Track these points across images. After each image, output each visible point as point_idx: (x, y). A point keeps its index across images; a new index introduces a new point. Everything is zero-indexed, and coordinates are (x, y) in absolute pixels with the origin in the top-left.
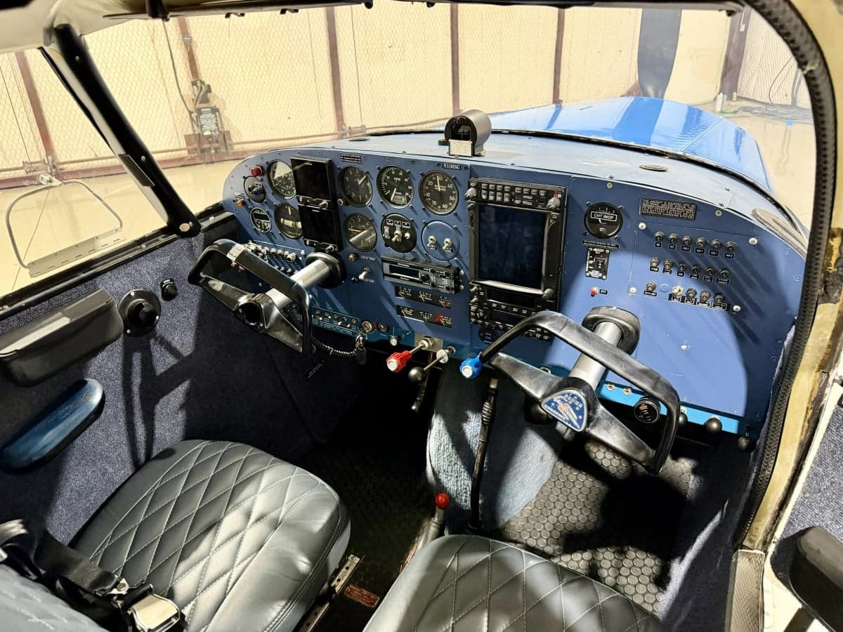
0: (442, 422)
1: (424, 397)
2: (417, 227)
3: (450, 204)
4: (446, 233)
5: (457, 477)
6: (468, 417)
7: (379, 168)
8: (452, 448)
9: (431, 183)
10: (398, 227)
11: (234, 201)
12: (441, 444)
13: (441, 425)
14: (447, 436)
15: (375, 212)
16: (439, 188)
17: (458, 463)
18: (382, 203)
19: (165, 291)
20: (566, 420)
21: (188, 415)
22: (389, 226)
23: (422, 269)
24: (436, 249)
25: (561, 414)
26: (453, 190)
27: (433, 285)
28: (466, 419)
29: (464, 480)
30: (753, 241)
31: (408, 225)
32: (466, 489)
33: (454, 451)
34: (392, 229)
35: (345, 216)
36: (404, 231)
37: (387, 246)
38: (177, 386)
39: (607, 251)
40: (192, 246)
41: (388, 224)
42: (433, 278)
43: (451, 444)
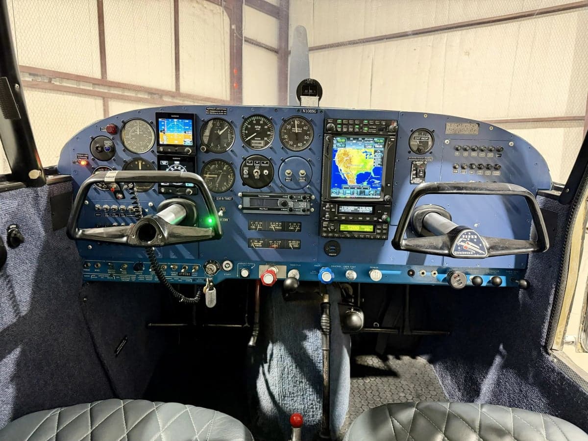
0: (283, 348)
1: (259, 331)
2: (275, 164)
3: (305, 142)
4: (301, 166)
5: (303, 395)
6: (306, 336)
7: (243, 118)
8: (296, 368)
9: (289, 127)
10: (257, 166)
11: (74, 163)
12: (285, 367)
13: (283, 350)
14: (290, 358)
15: (236, 156)
16: (296, 130)
17: (303, 380)
18: (243, 147)
19: (13, 235)
20: (474, 254)
21: (18, 390)
22: (248, 166)
23: (281, 197)
24: (291, 180)
25: (468, 251)
26: (308, 130)
27: (291, 210)
28: (305, 338)
29: (310, 395)
30: (511, 144)
31: (267, 163)
32: (312, 404)
33: (298, 370)
34: (251, 168)
35: (204, 162)
36: (262, 169)
37: (244, 184)
38: (9, 353)
39: (426, 162)
40: (37, 196)
41: (247, 164)
42: (291, 204)
43: (294, 366)
